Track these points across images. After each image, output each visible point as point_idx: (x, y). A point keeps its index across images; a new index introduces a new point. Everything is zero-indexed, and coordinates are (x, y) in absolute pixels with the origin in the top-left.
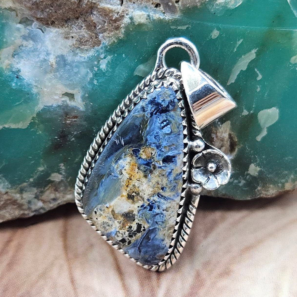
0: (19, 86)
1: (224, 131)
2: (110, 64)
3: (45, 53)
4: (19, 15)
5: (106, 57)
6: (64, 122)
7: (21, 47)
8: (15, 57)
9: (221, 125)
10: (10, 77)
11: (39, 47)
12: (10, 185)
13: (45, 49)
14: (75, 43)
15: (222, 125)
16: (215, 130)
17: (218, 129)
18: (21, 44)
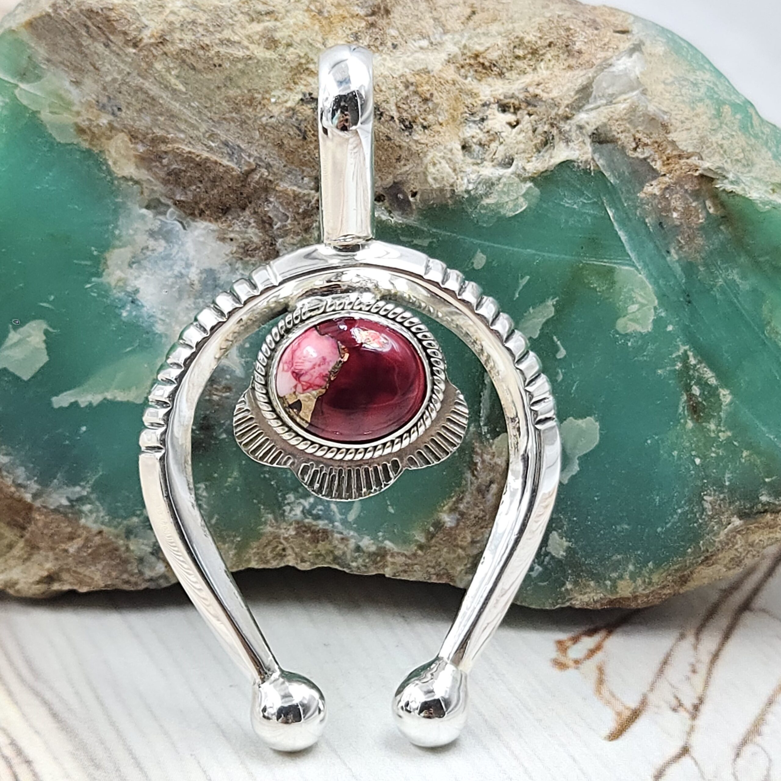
0: (134, 317)
1: (496, 454)
3: (183, 263)
4: (146, 192)
6: (207, 398)
7: (145, 251)
8: (134, 266)
9: (491, 441)
10: (120, 300)
11: (174, 251)
12: (107, 518)
13: (183, 257)
14: (235, 249)
15: (493, 440)
16: (480, 448)
17: (485, 447)
18: (145, 245)
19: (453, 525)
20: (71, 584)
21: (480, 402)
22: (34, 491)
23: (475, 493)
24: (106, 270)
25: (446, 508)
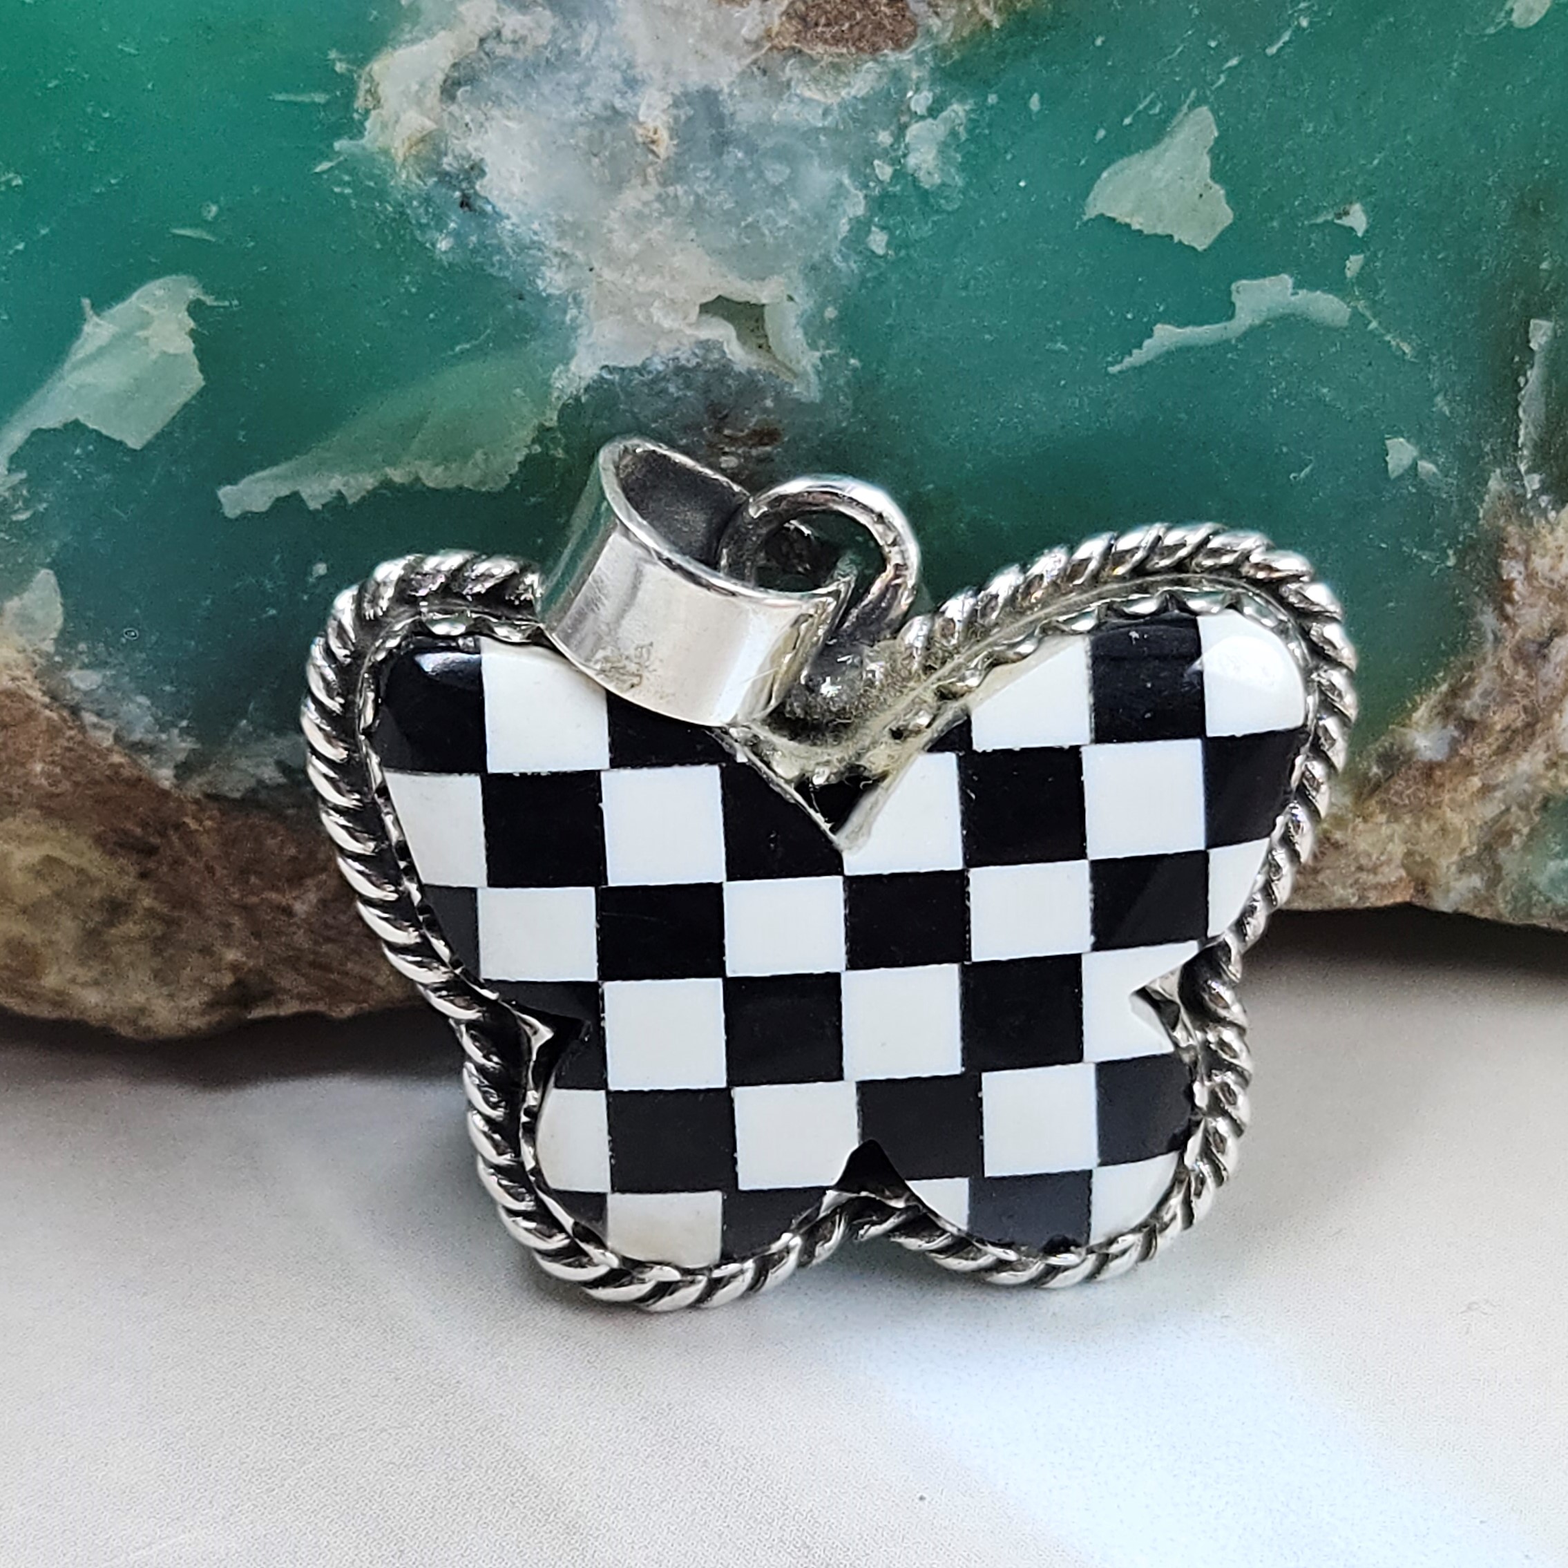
0: (475, 251)
2: (958, 148)
3: (618, 76)
5: (942, 110)
7: (488, 46)
8: (459, 94)
9: (1552, 514)
10: (427, 200)
11: (585, 43)
13: (615, 58)
14: (777, 21)
15: (1558, 512)
16: (1523, 541)
17: (1537, 533)
18: (495, 24)
19: (1439, 757)
20: (302, 998)
21: (1518, 404)
22: (181, 757)
23: (1507, 664)
24: (373, 113)
25: (1421, 714)
